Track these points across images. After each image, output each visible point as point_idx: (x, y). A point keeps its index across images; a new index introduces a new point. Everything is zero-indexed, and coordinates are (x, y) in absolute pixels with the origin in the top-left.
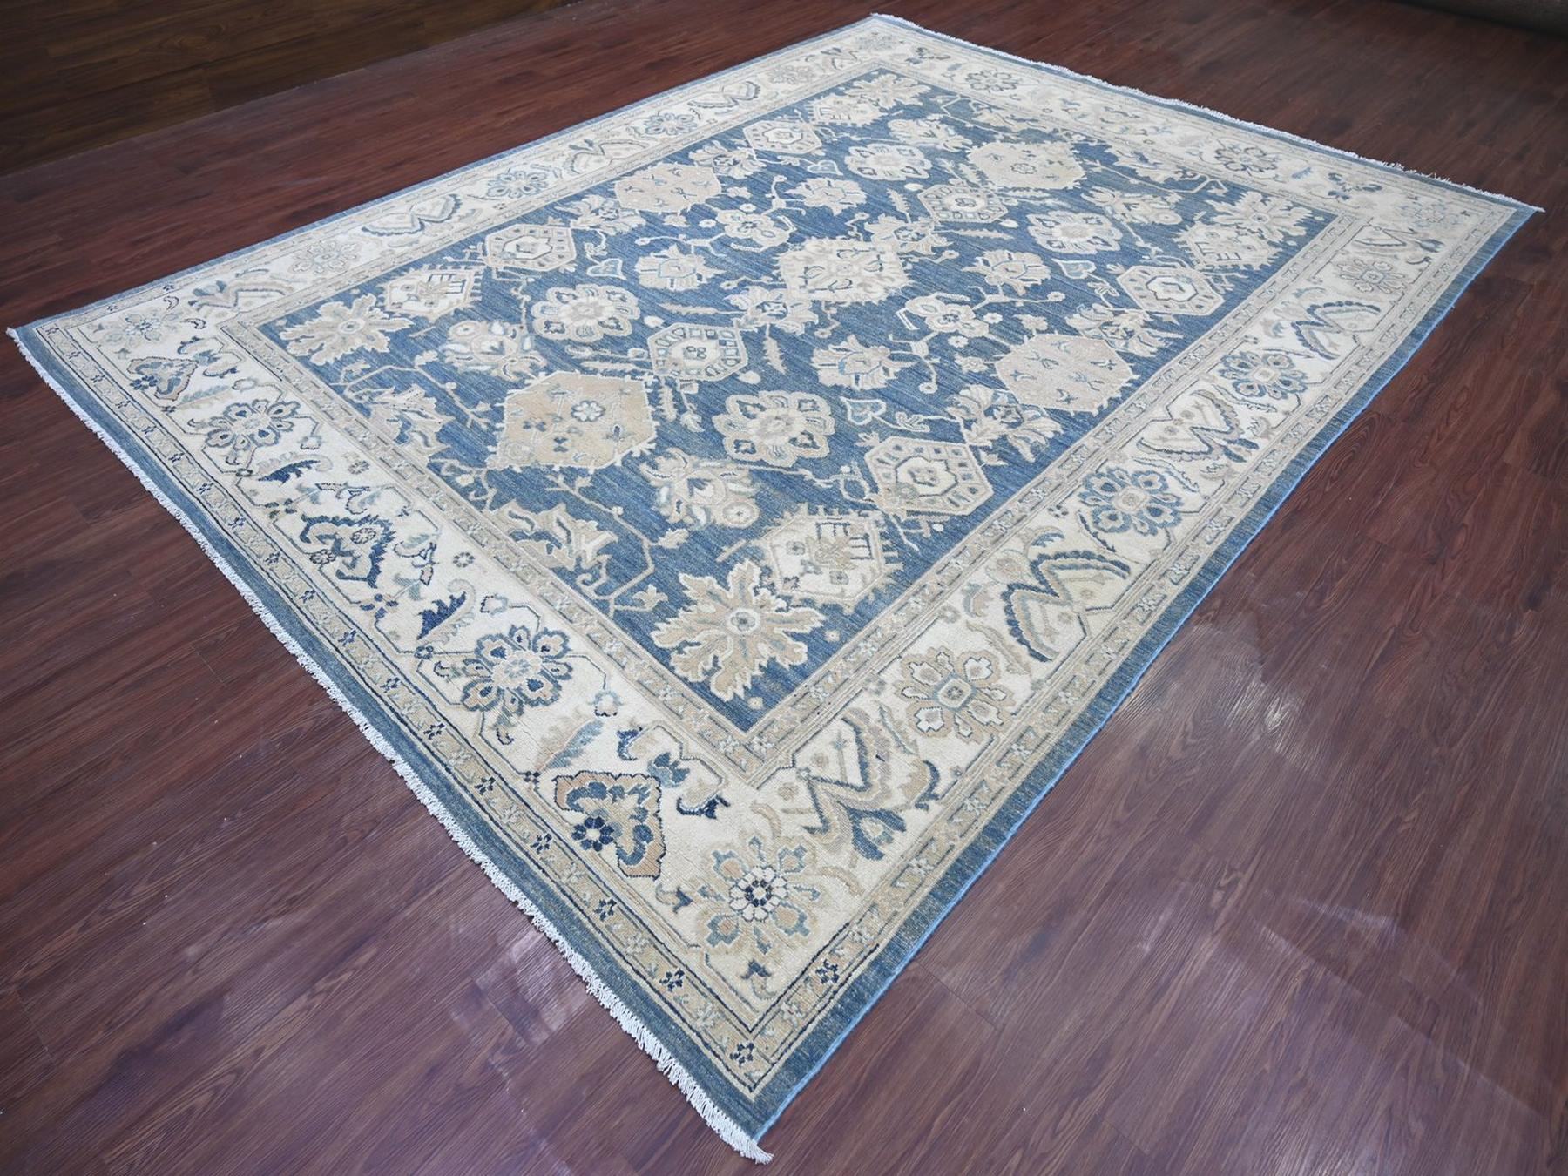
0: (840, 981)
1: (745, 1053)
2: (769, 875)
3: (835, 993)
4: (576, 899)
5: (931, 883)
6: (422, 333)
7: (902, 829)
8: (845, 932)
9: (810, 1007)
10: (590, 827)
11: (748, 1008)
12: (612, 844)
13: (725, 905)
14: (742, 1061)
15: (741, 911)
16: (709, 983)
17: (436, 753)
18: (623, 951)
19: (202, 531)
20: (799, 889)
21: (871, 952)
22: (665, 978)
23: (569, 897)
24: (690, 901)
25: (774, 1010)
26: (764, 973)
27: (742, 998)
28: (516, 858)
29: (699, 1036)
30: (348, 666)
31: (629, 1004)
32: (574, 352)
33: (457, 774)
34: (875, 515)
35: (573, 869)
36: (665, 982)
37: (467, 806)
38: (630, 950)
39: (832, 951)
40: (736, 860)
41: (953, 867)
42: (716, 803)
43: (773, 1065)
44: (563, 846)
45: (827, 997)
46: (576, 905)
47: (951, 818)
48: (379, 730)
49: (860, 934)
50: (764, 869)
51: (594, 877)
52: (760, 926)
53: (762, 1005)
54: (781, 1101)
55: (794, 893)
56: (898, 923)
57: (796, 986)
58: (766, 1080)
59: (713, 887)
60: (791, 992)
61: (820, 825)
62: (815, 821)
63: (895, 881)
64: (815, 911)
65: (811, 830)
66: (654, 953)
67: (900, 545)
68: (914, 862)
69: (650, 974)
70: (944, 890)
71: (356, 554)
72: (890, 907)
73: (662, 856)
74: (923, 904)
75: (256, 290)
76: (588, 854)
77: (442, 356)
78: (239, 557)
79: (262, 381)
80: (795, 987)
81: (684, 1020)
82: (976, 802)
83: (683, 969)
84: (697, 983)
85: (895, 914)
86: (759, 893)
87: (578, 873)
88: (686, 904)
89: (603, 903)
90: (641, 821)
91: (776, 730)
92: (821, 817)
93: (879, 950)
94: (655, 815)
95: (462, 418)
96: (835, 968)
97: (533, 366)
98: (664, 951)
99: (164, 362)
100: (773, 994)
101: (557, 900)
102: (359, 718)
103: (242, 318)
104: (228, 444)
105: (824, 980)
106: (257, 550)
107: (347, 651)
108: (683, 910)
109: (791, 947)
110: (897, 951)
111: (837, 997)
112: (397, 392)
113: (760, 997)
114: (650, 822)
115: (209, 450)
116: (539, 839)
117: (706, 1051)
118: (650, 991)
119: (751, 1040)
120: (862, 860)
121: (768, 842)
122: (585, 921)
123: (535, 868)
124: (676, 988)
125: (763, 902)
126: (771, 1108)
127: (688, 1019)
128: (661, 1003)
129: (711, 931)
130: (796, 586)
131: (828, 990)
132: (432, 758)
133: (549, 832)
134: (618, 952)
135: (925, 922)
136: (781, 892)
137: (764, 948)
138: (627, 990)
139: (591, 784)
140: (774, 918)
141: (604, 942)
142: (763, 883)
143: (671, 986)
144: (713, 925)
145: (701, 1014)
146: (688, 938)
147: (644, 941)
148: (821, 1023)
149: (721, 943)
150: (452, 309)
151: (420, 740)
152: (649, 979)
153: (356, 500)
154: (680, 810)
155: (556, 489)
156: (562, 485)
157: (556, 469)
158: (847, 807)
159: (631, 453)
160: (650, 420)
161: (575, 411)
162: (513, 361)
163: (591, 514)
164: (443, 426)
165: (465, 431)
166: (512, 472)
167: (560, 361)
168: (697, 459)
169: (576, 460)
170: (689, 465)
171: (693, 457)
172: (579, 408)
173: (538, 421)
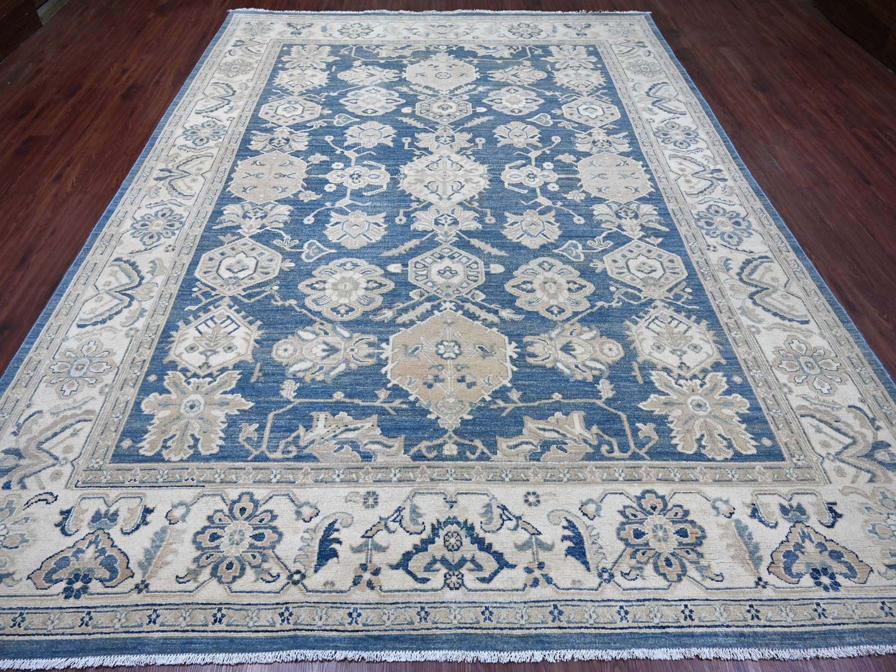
6: (257, 373)
7: (889, 445)
10: (818, 578)
12: (836, 575)
17: (708, 624)
19: (336, 648)
23: (870, 623)
30: (583, 630)
32: (378, 318)
33: (736, 624)
34: (658, 303)
35: (849, 607)
37: (764, 635)
42: (831, 508)
44: (830, 601)
48: (661, 647)
51: (861, 601)
61: (870, 475)
62: (867, 475)
65: (872, 481)
67: (690, 311)
71: (468, 556)
73: (857, 557)
75: (55, 434)
76: (842, 593)
77: (296, 379)
78: (396, 639)
79: (188, 500)
87: (854, 606)
90: (826, 550)
91: (793, 447)
92: (865, 470)
95: (382, 412)
97: (371, 345)
99: (69, 554)
101: (870, 631)
102: (640, 653)
103: (82, 463)
104: (243, 569)
106: (400, 620)
107: (569, 622)
112: (308, 428)
114: (830, 546)
115: (236, 586)
116: (816, 610)
121: (871, 504)
123: (838, 627)
130: (689, 367)
132: (710, 630)
133: (815, 601)
139: (784, 557)
150: (252, 342)
151: (690, 626)
153: (406, 521)
154: (828, 527)
155: (507, 411)
156: (507, 405)
157: (488, 399)
158: (863, 456)
159: (511, 357)
160: (489, 330)
161: (441, 355)
162: (352, 350)
163: (548, 410)
164: (378, 426)
165: (397, 418)
166: (467, 421)
167: (382, 329)
168: (546, 335)
169: (490, 384)
170: (548, 341)
171: (542, 335)
172: (441, 352)
173: (430, 377)
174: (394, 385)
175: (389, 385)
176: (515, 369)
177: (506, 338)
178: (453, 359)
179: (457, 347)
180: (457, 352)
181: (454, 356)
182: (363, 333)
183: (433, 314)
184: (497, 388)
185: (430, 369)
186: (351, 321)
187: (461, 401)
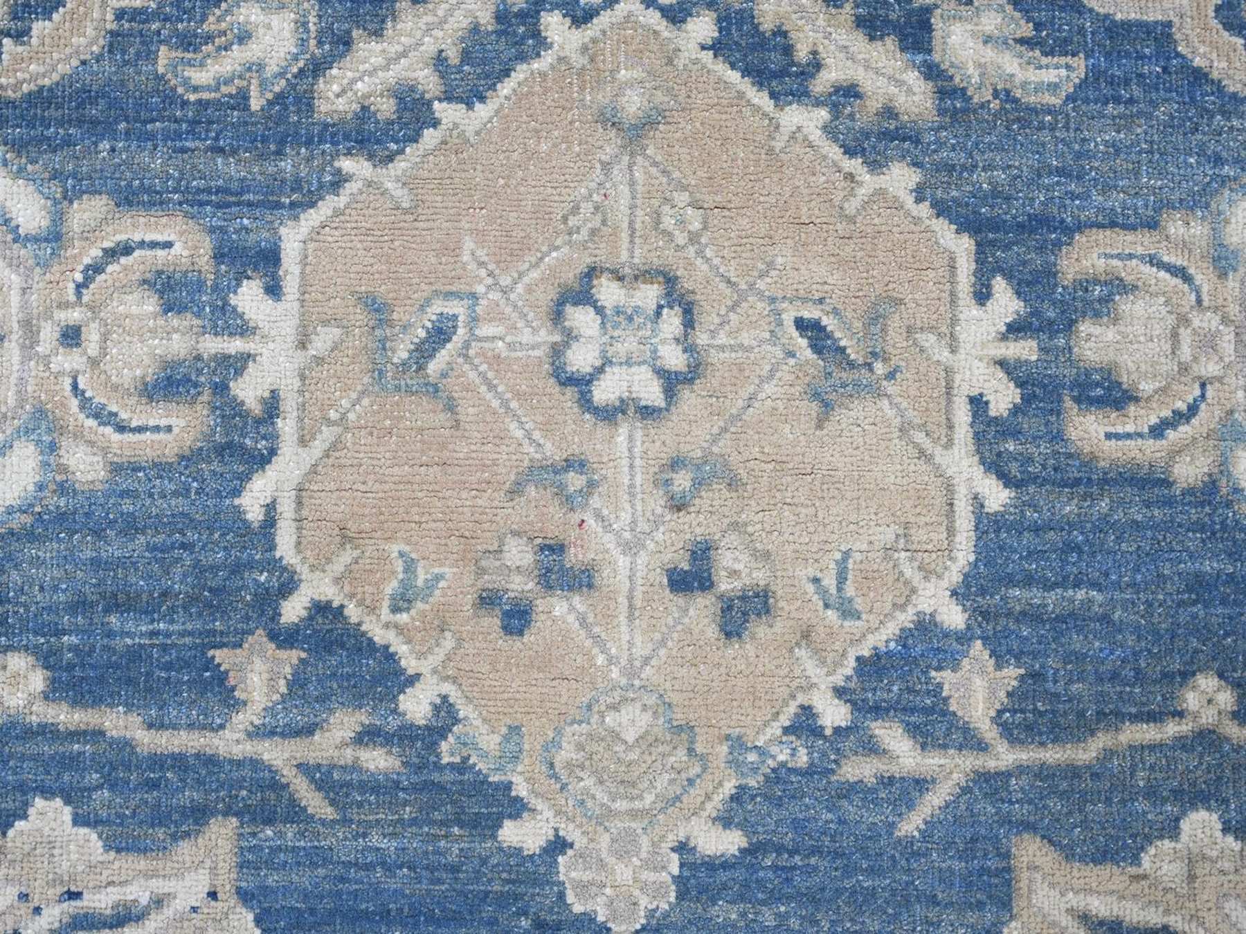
95: (256, 798)
97: (174, 292)
155: (933, 801)
156: (933, 762)
157: (834, 714)
159: (978, 403)
160: (868, 181)
161: (581, 384)
162: (71, 336)
163: (1151, 793)
164: (245, 897)
165: (342, 844)
166: (713, 865)
167: (230, 169)
168: (1198, 230)
169: (848, 612)
170: (1204, 278)
171: (1175, 226)
172: (581, 359)
173: (519, 554)
174: (321, 609)
175: (293, 610)
176: (997, 496)
177: (963, 247)
178: (647, 412)
179: (672, 322)
180: (674, 359)
181: (652, 393)
182: (128, 199)
183: (541, 43)
184: (883, 636)
185: (515, 491)
186: (42, 98)
187: (684, 731)
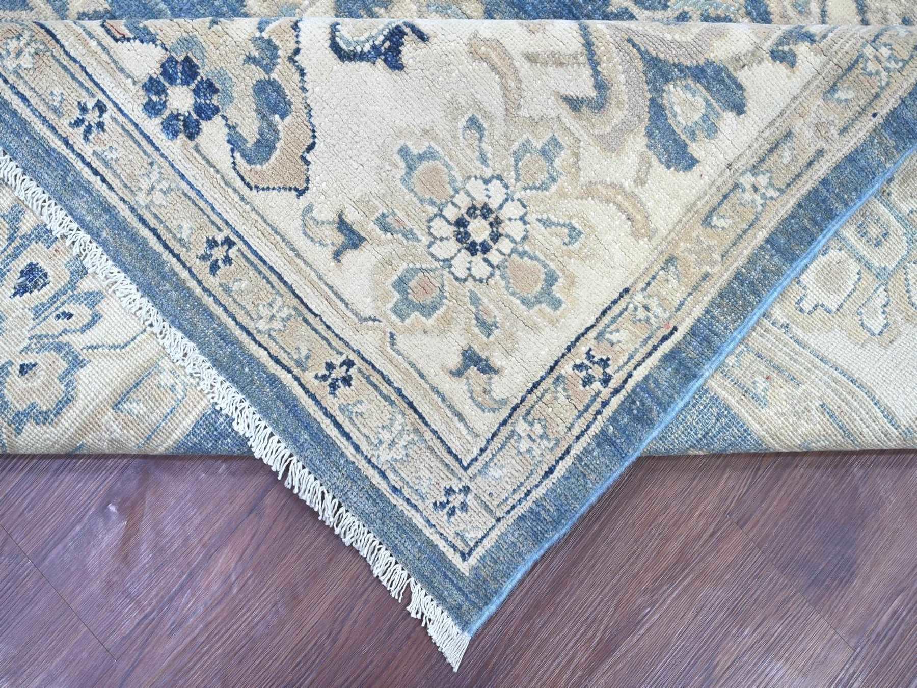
0: (613, 384)
1: (456, 500)
2: (496, 194)
3: (605, 404)
4: (165, 236)
5: (770, 222)
7: (739, 109)
8: (622, 304)
9: (562, 429)
10: (172, 80)
11: (461, 426)
12: (217, 119)
13: (421, 248)
14: (452, 512)
15: (447, 262)
16: (397, 379)
18: (251, 326)
20: (547, 223)
21: (665, 339)
22: (323, 371)
23: (154, 231)
24: (362, 239)
25: (505, 432)
26: (487, 369)
27: (450, 407)
28: (49, 151)
29: (383, 474)
31: (265, 412)
35: (155, 176)
36: (324, 378)
38: (262, 325)
39: (600, 335)
40: (438, 164)
41: (813, 194)
42: (402, 34)
43: (499, 520)
44: (130, 128)
45: (592, 410)
46: (166, 246)
47: (833, 89)
49: (646, 308)
50: (487, 182)
51: (192, 194)
52: (479, 290)
53: (485, 422)
54: (507, 576)
55: (538, 231)
56: (710, 292)
57: (541, 388)
58: (488, 543)
59: (400, 214)
60: (532, 398)
61: (593, 94)
62: (585, 88)
63: (710, 215)
64: (573, 265)
65: (574, 104)
66: (304, 329)
68: (747, 180)
69: (299, 364)
70: (789, 236)
72: (699, 263)
73: (311, 147)
74: (752, 261)
76: (175, 147)
80: (538, 392)
81: (357, 448)
82: (885, 52)
83: (353, 357)
84: (376, 378)
85: (706, 276)
86: (479, 230)
87: (164, 185)
88: (355, 246)
89: (212, 243)
90: (268, 69)
92: (596, 73)
93: (677, 337)
94: (291, 59)
96: (604, 363)
98: (321, 328)
100: (504, 402)
101: (134, 237)
105: (588, 381)
108: (350, 256)
109: (534, 328)
110: (706, 340)
111: (608, 412)
113: (480, 406)
114: (282, 73)
117: (394, 499)
118: (298, 391)
119: (466, 481)
120: (658, 168)
121: (496, 129)
122: (185, 274)
123: (86, 173)
124: (342, 390)
125: (485, 249)
126: (493, 586)
127: (364, 447)
128: (319, 416)
129: (397, 296)
131: (594, 399)
133: (101, 97)
134: (243, 328)
135: (755, 293)
136: (514, 229)
137: (487, 327)
138: (261, 388)
140: (503, 277)
141: (219, 311)
142: (486, 211)
143: (333, 386)
144: (401, 284)
145: (386, 436)
146: (359, 307)
147: (286, 312)
148: (579, 458)
149: (416, 315)
152: (297, 371)
154: (335, 47)
158: (644, 55)
